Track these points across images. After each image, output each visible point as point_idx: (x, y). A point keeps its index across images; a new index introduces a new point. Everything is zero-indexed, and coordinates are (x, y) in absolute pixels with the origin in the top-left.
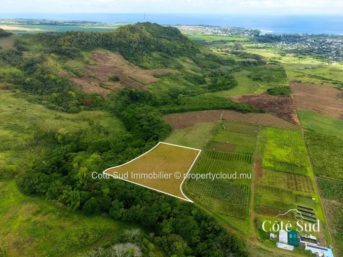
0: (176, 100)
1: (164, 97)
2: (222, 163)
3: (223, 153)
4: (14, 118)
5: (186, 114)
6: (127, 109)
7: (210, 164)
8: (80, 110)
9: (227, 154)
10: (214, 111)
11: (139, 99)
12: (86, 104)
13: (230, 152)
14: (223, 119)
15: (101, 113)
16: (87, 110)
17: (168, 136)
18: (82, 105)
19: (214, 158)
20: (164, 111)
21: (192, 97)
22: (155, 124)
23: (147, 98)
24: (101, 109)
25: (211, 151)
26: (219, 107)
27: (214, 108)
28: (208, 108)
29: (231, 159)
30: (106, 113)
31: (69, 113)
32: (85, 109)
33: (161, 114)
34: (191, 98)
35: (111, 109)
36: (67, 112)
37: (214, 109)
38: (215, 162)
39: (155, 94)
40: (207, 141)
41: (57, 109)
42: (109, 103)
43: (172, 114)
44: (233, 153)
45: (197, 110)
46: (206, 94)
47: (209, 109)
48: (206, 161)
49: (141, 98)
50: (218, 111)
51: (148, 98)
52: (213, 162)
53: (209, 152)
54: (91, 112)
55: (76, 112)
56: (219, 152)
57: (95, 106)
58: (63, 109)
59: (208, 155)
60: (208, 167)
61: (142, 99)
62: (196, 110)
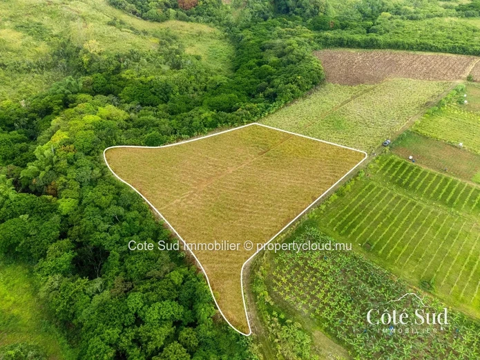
0: (371, 23)
1: (347, 14)
2: (419, 207)
3: (432, 175)
4: (43, 11)
5: (375, 53)
6: (256, 28)
7: (378, 199)
8: (167, 18)
9: (446, 180)
10: (454, 56)
11: (291, 12)
12: (184, 8)
13: (460, 175)
14: (469, 79)
15: (205, 28)
16: (180, 20)
17: (304, 97)
18: (175, 7)
19: (399, 184)
20: (326, 38)
21: (411, 22)
22: (290, 62)
23: (308, 11)
24: (207, 22)
25: (398, 159)
26: (471, 49)
27: (454, 48)
28: (440, 46)
29: (452, 200)
30: (215, 30)
31: (145, 19)
32: (177, 17)
33: (316, 45)
34: (407, 23)
35: (228, 24)
36: (140, 16)
37: (453, 50)
38: (399, 198)
39: (327, 6)
40: (400, 127)
41: (124, 8)
42: (227, 12)
43: (341, 50)
44: (468, 183)
45: (410, 47)
46: (447, 20)
47: (440, 51)
48: (372, 186)
49: (297, 9)
50: (464, 57)
51: (311, 12)
52: (391, 195)
53: (392, 161)
54: (187, 25)
55: (157, 20)
56: (424, 168)
57: (199, 14)
58: (135, 9)
59: (384, 170)
60: (368, 210)
61: (296, 13)
62: (404, 48)
